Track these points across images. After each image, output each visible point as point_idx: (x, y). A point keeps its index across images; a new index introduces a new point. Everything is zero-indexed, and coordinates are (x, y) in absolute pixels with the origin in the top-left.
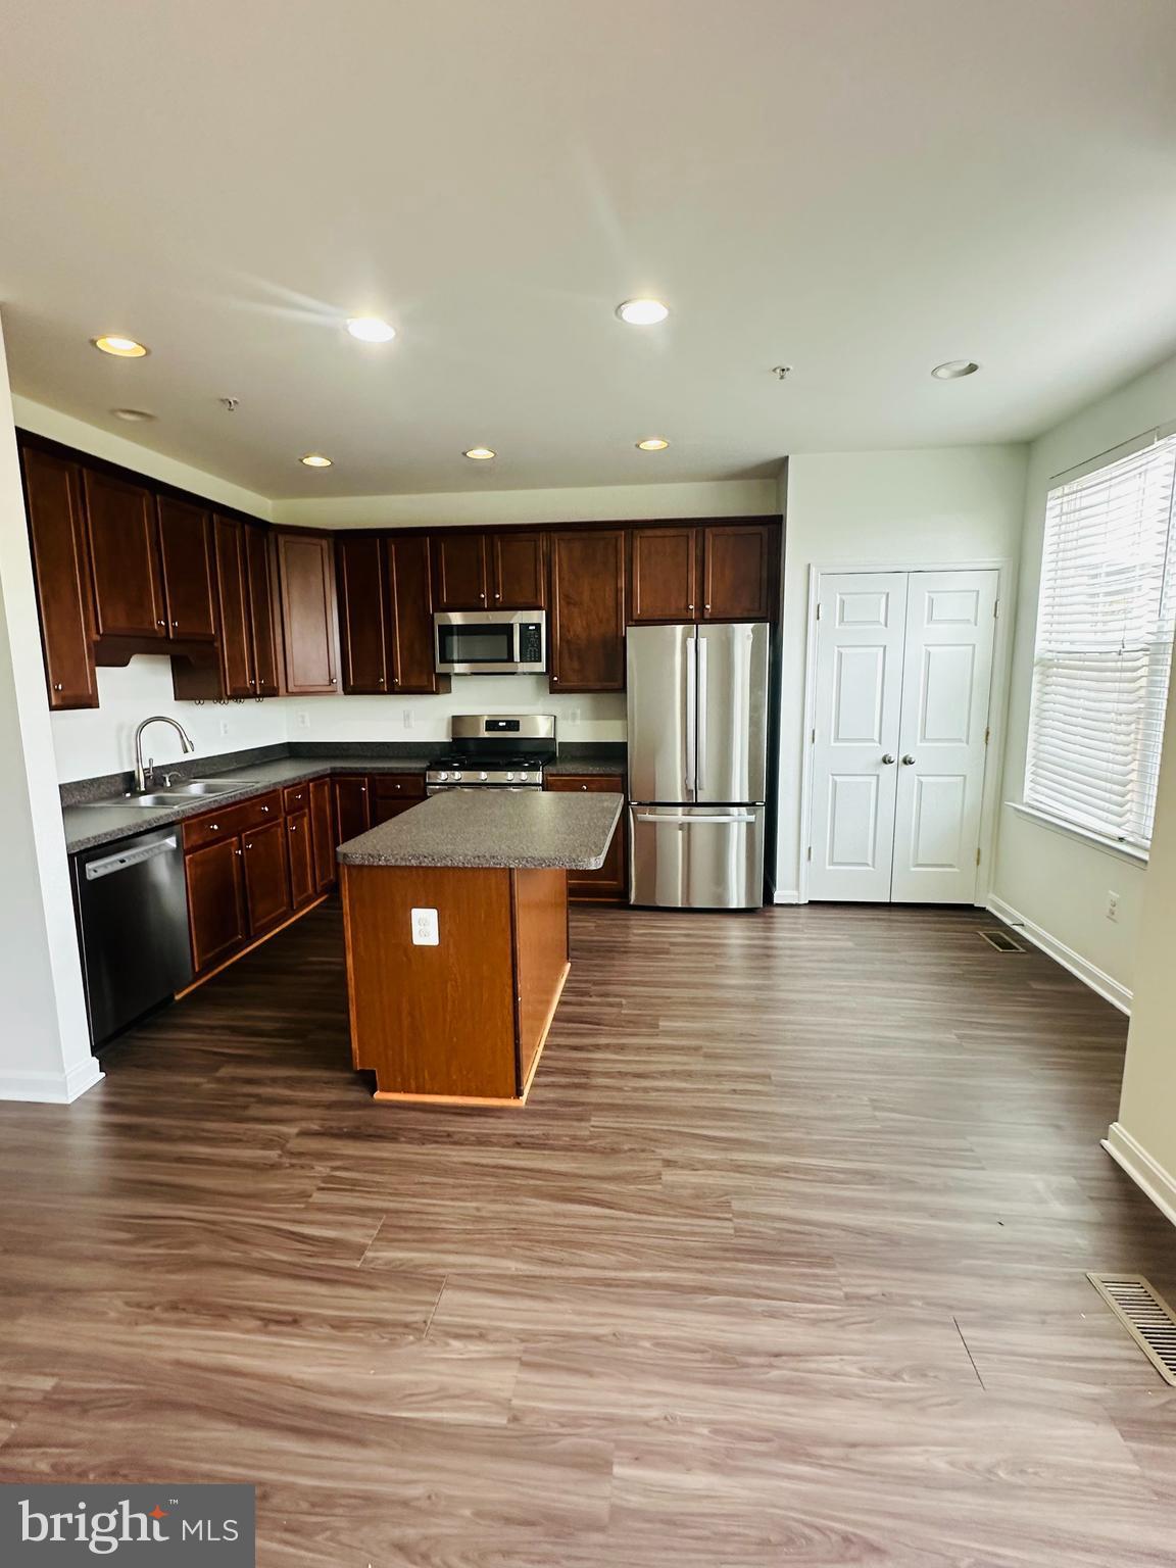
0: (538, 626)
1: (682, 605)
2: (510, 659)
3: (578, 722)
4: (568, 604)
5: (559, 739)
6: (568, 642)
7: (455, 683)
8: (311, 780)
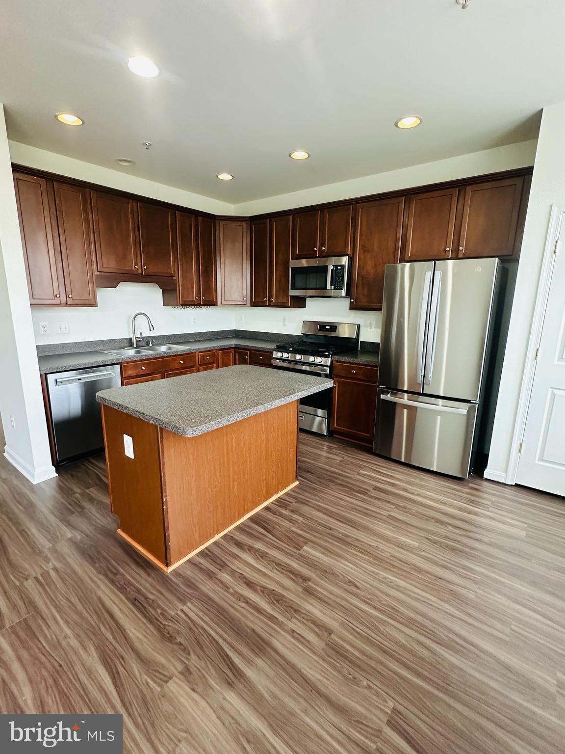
0: (343, 266)
1: (443, 248)
2: (325, 288)
3: (373, 329)
4: (365, 251)
5: (362, 339)
6: (363, 277)
7: (309, 302)
8: (220, 350)
